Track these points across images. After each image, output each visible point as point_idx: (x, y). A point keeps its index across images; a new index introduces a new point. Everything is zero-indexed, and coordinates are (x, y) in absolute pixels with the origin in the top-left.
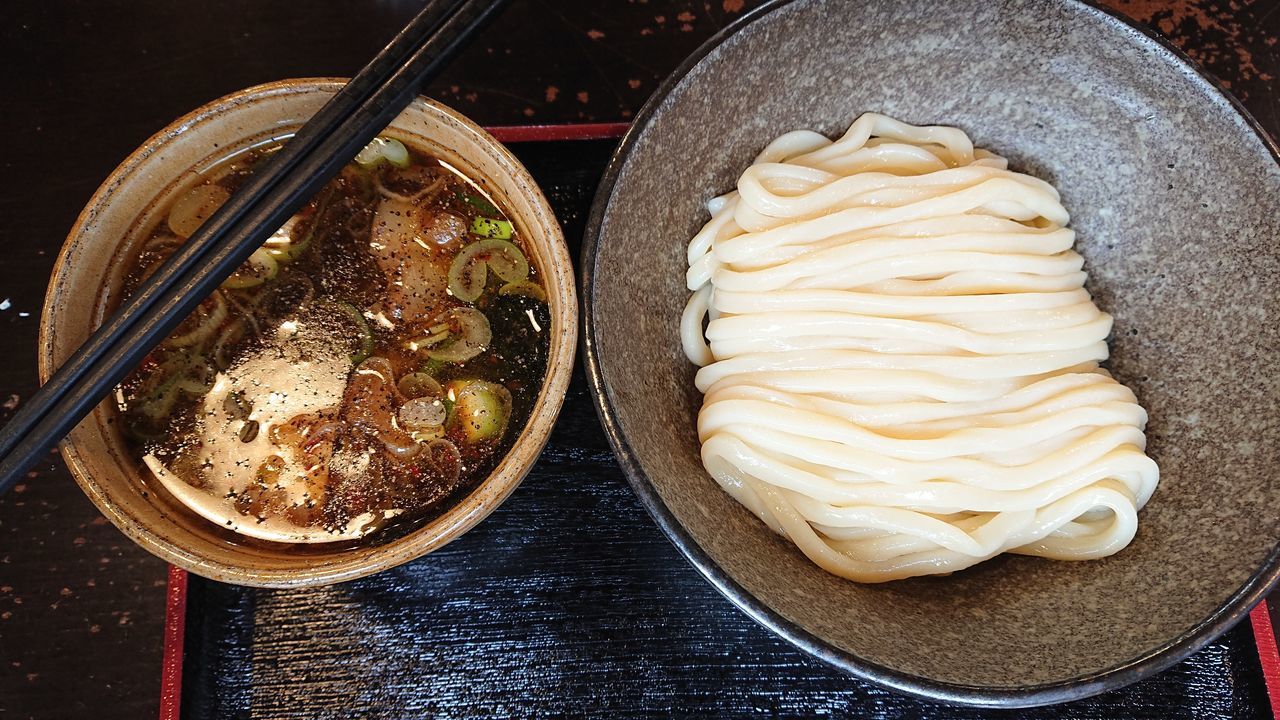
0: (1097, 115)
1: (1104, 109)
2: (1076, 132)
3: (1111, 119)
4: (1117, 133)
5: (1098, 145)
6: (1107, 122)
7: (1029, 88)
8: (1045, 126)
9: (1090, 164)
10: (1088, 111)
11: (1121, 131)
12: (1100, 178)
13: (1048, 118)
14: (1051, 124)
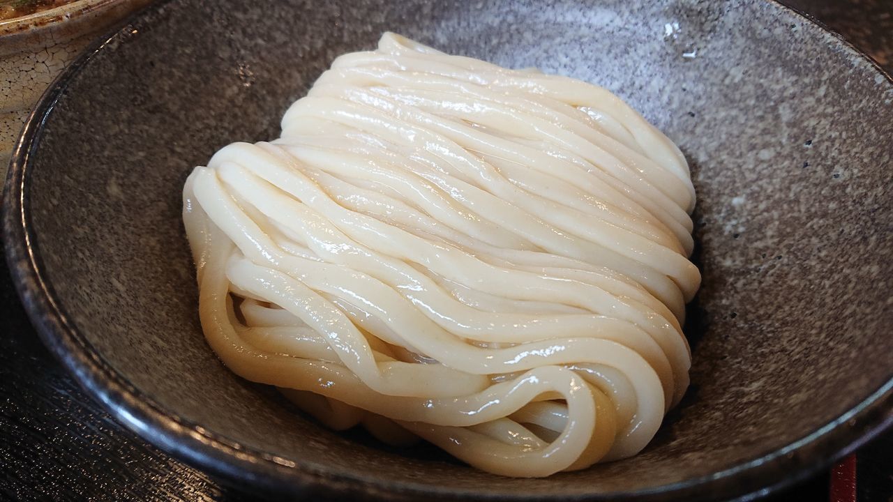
0: (745, 100)
1: (752, 93)
2: (723, 121)
3: (757, 104)
4: (762, 118)
5: (743, 132)
6: (754, 107)
7: (687, 74)
8: (696, 115)
9: (731, 153)
10: (738, 97)
11: (766, 116)
12: (740, 166)
13: (701, 107)
14: (703, 113)
